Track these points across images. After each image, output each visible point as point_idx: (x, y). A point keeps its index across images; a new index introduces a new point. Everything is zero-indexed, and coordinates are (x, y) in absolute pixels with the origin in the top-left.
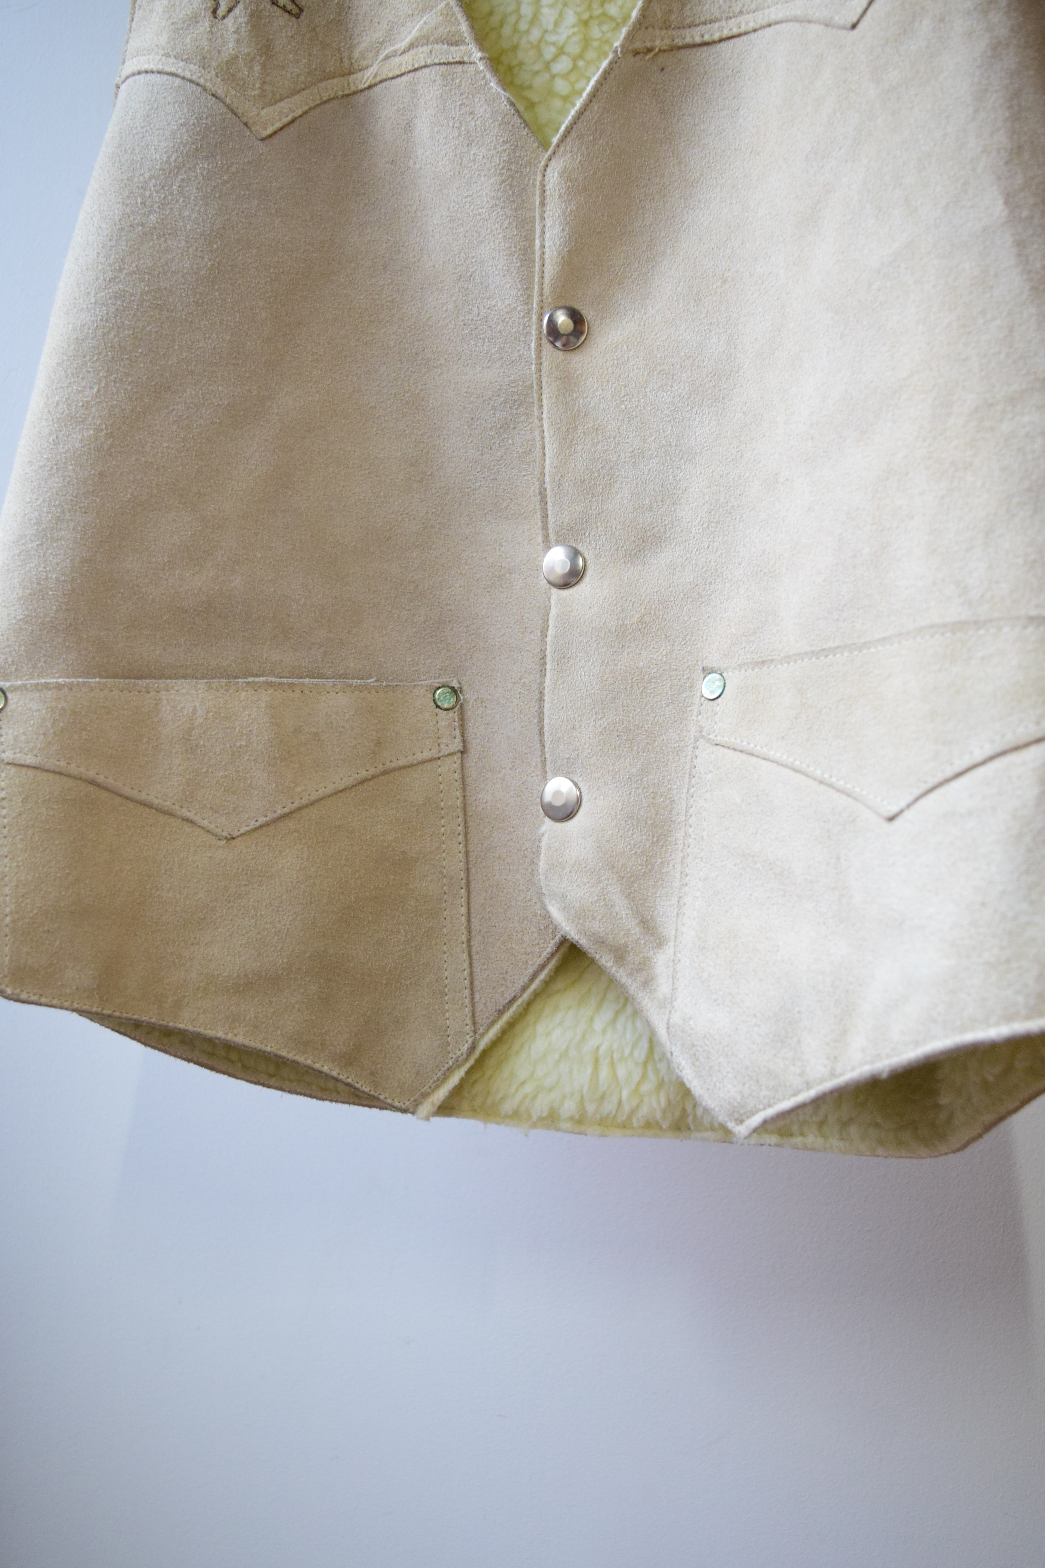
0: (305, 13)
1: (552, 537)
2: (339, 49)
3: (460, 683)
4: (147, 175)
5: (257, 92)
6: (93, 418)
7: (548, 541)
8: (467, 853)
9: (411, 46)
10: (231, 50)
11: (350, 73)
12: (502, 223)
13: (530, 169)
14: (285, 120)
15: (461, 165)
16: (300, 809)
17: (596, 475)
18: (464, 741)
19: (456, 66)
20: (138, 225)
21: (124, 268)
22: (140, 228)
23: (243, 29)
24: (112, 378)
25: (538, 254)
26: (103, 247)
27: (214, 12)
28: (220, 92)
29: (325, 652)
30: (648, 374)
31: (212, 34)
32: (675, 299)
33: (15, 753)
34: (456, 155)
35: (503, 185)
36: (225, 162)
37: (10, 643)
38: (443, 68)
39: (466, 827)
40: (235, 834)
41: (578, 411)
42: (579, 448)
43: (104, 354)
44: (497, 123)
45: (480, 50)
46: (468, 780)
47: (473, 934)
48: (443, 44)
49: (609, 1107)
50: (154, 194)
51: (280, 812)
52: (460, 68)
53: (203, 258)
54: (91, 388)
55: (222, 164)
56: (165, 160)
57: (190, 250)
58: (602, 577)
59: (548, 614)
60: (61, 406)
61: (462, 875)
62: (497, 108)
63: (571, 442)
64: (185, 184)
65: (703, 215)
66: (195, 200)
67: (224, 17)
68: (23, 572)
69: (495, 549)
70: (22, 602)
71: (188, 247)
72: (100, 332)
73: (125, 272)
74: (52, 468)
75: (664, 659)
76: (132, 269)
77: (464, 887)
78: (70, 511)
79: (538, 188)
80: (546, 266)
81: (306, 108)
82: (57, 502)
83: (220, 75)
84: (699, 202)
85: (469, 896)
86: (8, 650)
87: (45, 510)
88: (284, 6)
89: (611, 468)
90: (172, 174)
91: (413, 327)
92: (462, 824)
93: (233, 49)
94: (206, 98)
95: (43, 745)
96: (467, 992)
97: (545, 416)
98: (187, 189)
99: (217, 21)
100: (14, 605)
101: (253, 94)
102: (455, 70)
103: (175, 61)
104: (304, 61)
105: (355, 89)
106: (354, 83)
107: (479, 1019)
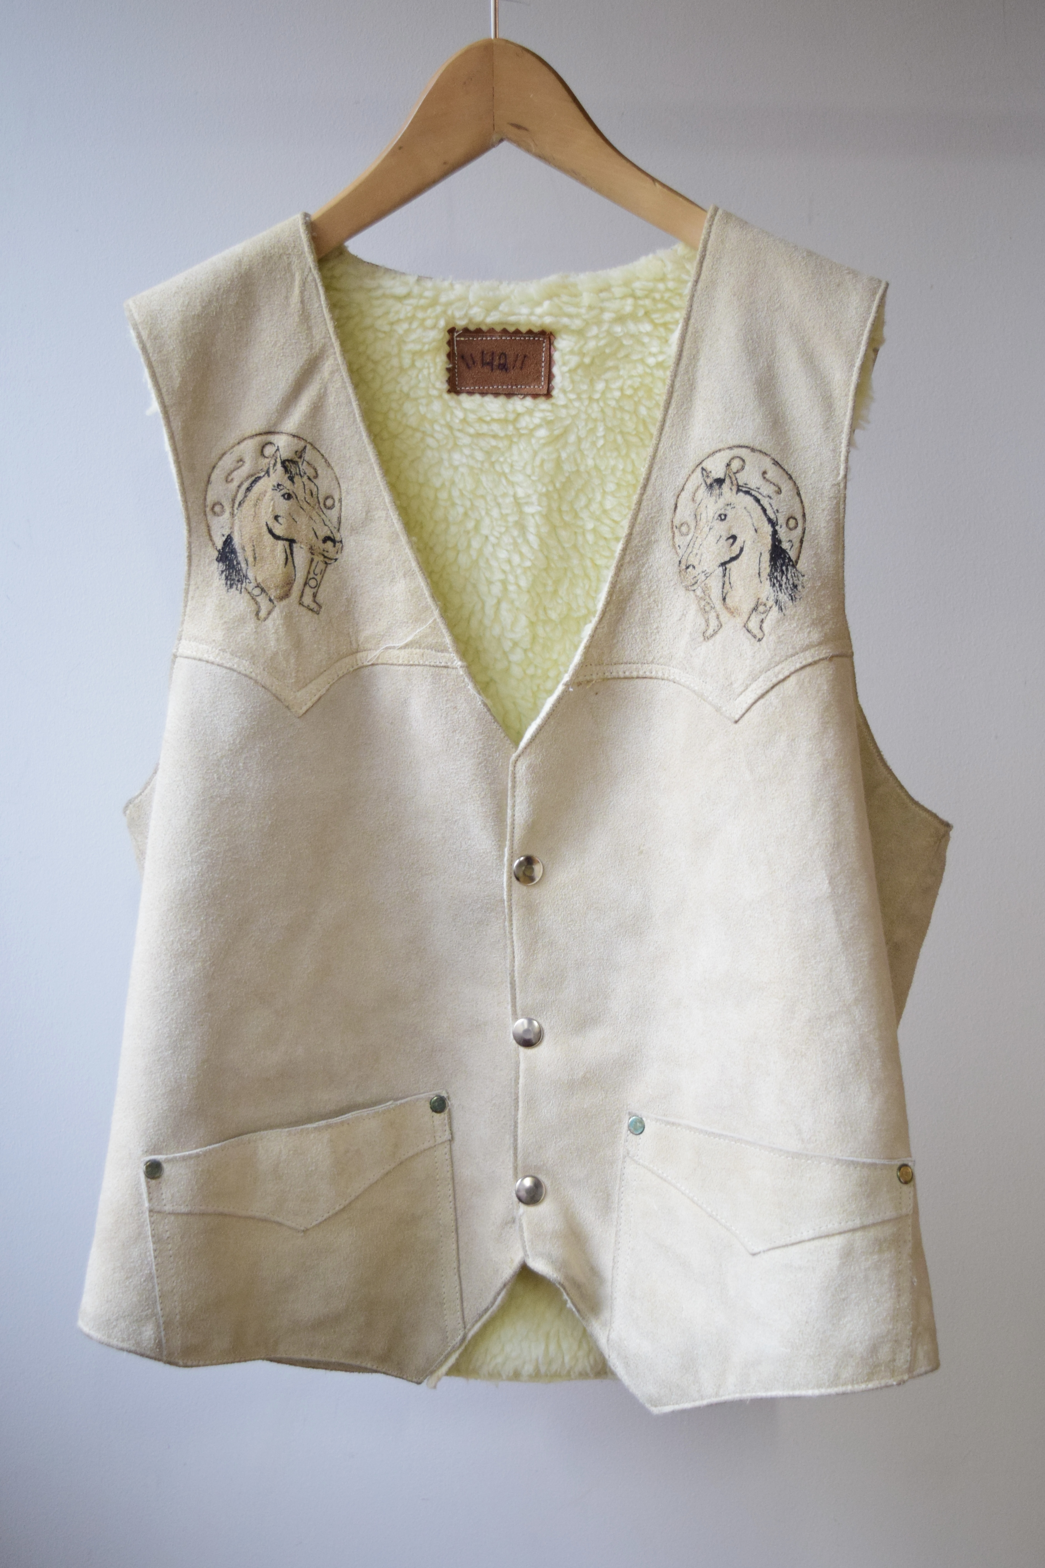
0: (323, 609)
1: (519, 1012)
2: (349, 634)
3: (448, 1093)
4: (219, 754)
5: (293, 681)
6: (200, 953)
7: (516, 1014)
8: (455, 1208)
9: (406, 646)
10: (273, 647)
11: (357, 652)
12: (480, 793)
13: (499, 755)
14: (315, 699)
15: (448, 745)
16: (350, 1204)
17: (552, 975)
18: (452, 1134)
19: (442, 669)
20: (216, 796)
21: (210, 832)
22: (219, 799)
23: (281, 630)
24: (210, 920)
25: (509, 821)
26: (192, 815)
27: (257, 614)
28: (268, 684)
29: (357, 1087)
30: (587, 908)
31: (258, 634)
32: (605, 857)
33: (173, 1206)
34: (444, 737)
35: (480, 766)
36: (275, 740)
37: (160, 1127)
38: (433, 669)
39: (454, 1191)
40: (309, 1227)
41: (538, 930)
42: (539, 955)
43: (202, 902)
44: (474, 718)
45: (461, 660)
46: (455, 1159)
47: (461, 1262)
48: (432, 650)
49: (555, 1367)
50: (226, 770)
51: (337, 1208)
52: (445, 671)
53: (265, 818)
54: (196, 929)
55: (273, 742)
56: (232, 742)
57: (256, 813)
58: (556, 1043)
59: (519, 1067)
60: (175, 944)
61: (453, 1223)
62: (474, 707)
63: (534, 951)
64: (248, 761)
65: (625, 800)
66: (256, 773)
67: (265, 619)
68: (163, 1073)
69: (473, 1006)
70: (166, 1096)
71: (254, 811)
72: (197, 886)
73: (211, 835)
74: (175, 993)
75: (601, 1103)
76: (216, 833)
77: (454, 1231)
78: (191, 1026)
79: (510, 776)
80: (515, 829)
81: (328, 686)
82: (182, 1020)
83: (266, 669)
84: (622, 789)
85: (458, 1237)
86: (160, 1132)
87: (174, 1026)
88: (308, 606)
89: (562, 971)
90: (238, 754)
91: (409, 844)
92: (452, 1189)
93: (275, 647)
94: (258, 690)
95: (191, 1198)
96: (458, 1302)
97: (514, 931)
98: (250, 765)
99: (260, 622)
100: (160, 1099)
101: (291, 681)
102: (441, 672)
103: (231, 657)
104: (325, 648)
105: (362, 665)
106: (361, 660)
107: (466, 1319)
